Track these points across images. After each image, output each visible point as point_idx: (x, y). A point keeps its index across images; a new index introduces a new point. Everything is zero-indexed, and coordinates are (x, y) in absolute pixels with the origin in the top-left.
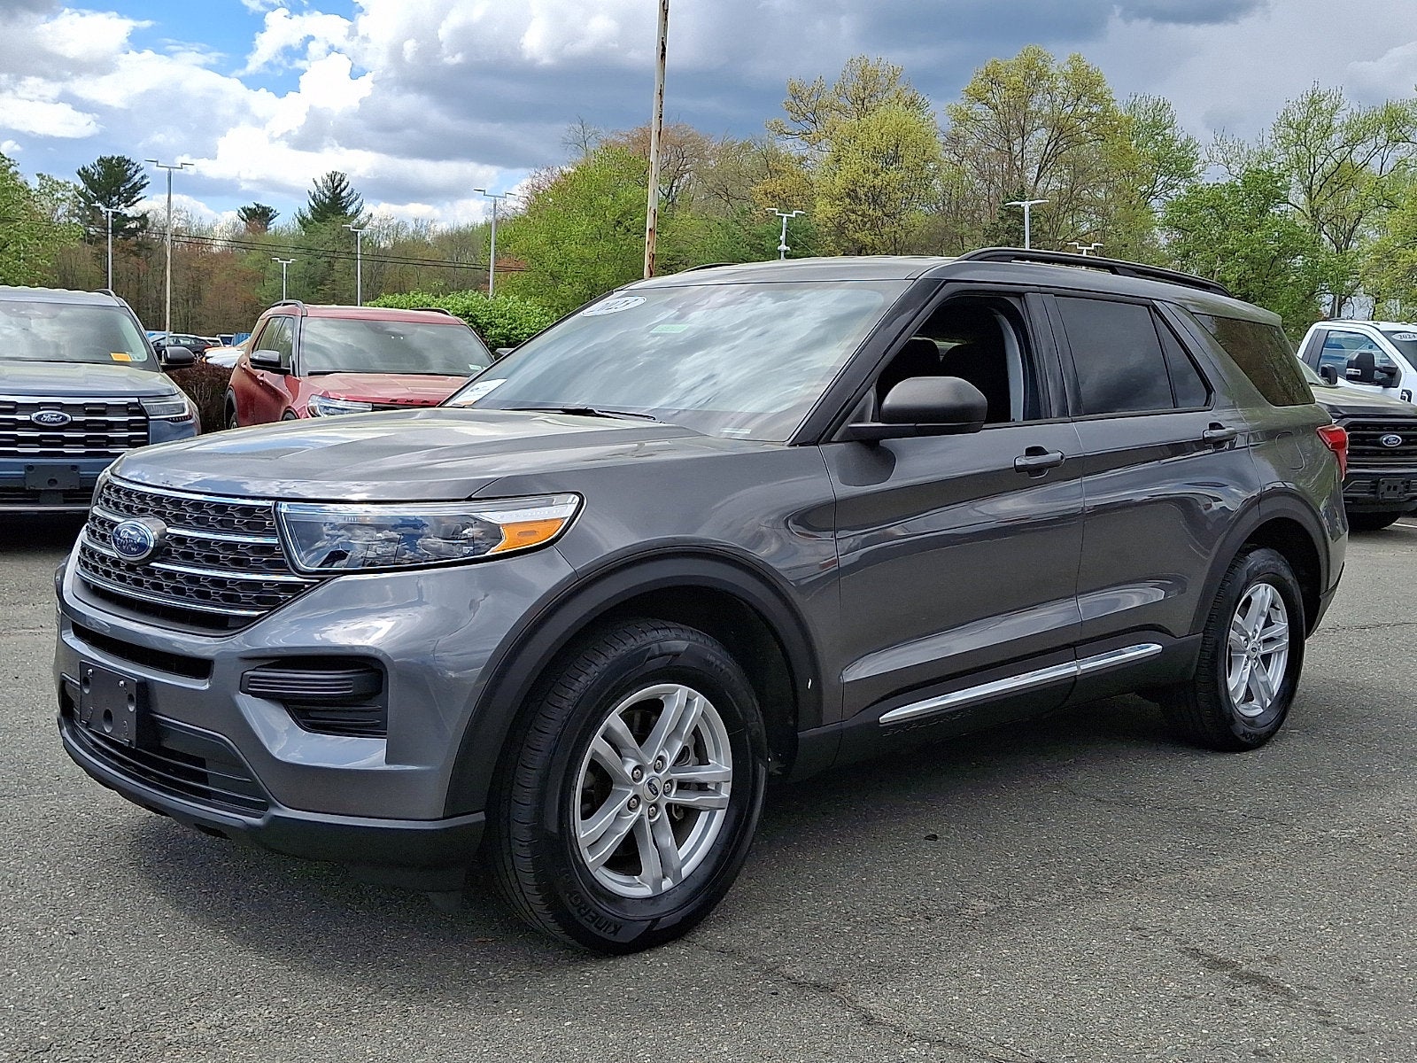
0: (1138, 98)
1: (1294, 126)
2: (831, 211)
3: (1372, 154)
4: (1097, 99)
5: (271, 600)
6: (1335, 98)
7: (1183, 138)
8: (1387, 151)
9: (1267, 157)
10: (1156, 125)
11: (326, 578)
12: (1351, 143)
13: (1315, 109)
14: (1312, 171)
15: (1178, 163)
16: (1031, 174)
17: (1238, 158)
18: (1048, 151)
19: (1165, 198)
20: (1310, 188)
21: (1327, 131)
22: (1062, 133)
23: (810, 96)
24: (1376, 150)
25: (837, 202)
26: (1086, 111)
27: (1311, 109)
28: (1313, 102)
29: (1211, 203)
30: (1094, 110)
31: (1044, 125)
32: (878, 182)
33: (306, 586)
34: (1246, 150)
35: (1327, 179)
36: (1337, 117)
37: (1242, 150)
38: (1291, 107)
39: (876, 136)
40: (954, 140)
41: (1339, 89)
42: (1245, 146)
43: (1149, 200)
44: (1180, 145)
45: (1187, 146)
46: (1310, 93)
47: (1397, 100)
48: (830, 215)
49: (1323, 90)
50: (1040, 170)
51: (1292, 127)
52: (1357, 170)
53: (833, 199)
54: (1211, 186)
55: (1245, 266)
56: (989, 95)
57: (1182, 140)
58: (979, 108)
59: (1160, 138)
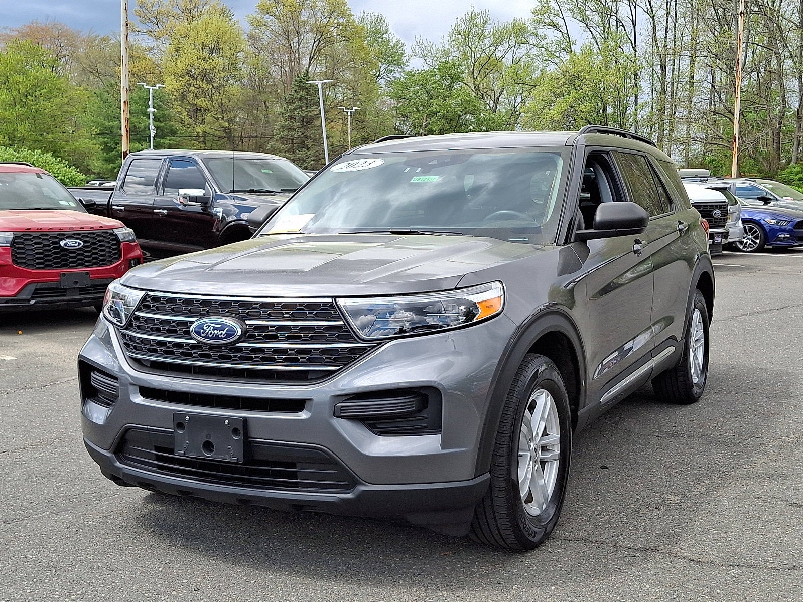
0: (366, 14)
1: (462, 33)
2: (176, 85)
3: (507, 51)
4: (343, 14)
5: (347, 359)
6: (485, 16)
7: (395, 40)
8: (515, 50)
9: (447, 53)
10: (378, 31)
11: (382, 343)
12: (495, 44)
13: (473, 24)
14: (473, 62)
15: (393, 57)
16: (305, 61)
17: (430, 54)
18: (314, 47)
19: (387, 78)
20: (473, 73)
21: (480, 37)
22: (322, 36)
23: (152, 6)
24: (509, 49)
25: (180, 79)
26: (336, 21)
27: (471, 23)
28: (472, 19)
29: (421, 82)
30: (341, 21)
31: (311, 30)
32: (206, 66)
33: (369, 349)
34: (434, 48)
35: (482, 67)
36: (486, 28)
37: (432, 48)
38: (459, 22)
39: (203, 35)
40: (253, 38)
41: (487, 11)
42: (434, 46)
43: (378, 79)
44: (393, 45)
45: (397, 45)
46: (470, 13)
47: (519, 18)
48: (176, 88)
49: (477, 11)
50: (310, 60)
51: (460, 34)
52: (499, 60)
53: (178, 76)
54: (420, 71)
55: (443, 121)
56: (274, 10)
57: (394, 42)
58: (268, 19)
59: (380, 40)
